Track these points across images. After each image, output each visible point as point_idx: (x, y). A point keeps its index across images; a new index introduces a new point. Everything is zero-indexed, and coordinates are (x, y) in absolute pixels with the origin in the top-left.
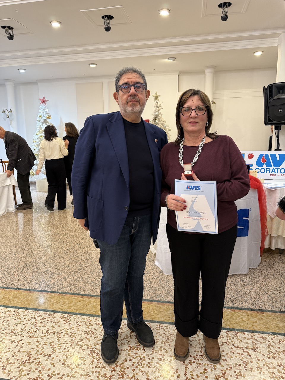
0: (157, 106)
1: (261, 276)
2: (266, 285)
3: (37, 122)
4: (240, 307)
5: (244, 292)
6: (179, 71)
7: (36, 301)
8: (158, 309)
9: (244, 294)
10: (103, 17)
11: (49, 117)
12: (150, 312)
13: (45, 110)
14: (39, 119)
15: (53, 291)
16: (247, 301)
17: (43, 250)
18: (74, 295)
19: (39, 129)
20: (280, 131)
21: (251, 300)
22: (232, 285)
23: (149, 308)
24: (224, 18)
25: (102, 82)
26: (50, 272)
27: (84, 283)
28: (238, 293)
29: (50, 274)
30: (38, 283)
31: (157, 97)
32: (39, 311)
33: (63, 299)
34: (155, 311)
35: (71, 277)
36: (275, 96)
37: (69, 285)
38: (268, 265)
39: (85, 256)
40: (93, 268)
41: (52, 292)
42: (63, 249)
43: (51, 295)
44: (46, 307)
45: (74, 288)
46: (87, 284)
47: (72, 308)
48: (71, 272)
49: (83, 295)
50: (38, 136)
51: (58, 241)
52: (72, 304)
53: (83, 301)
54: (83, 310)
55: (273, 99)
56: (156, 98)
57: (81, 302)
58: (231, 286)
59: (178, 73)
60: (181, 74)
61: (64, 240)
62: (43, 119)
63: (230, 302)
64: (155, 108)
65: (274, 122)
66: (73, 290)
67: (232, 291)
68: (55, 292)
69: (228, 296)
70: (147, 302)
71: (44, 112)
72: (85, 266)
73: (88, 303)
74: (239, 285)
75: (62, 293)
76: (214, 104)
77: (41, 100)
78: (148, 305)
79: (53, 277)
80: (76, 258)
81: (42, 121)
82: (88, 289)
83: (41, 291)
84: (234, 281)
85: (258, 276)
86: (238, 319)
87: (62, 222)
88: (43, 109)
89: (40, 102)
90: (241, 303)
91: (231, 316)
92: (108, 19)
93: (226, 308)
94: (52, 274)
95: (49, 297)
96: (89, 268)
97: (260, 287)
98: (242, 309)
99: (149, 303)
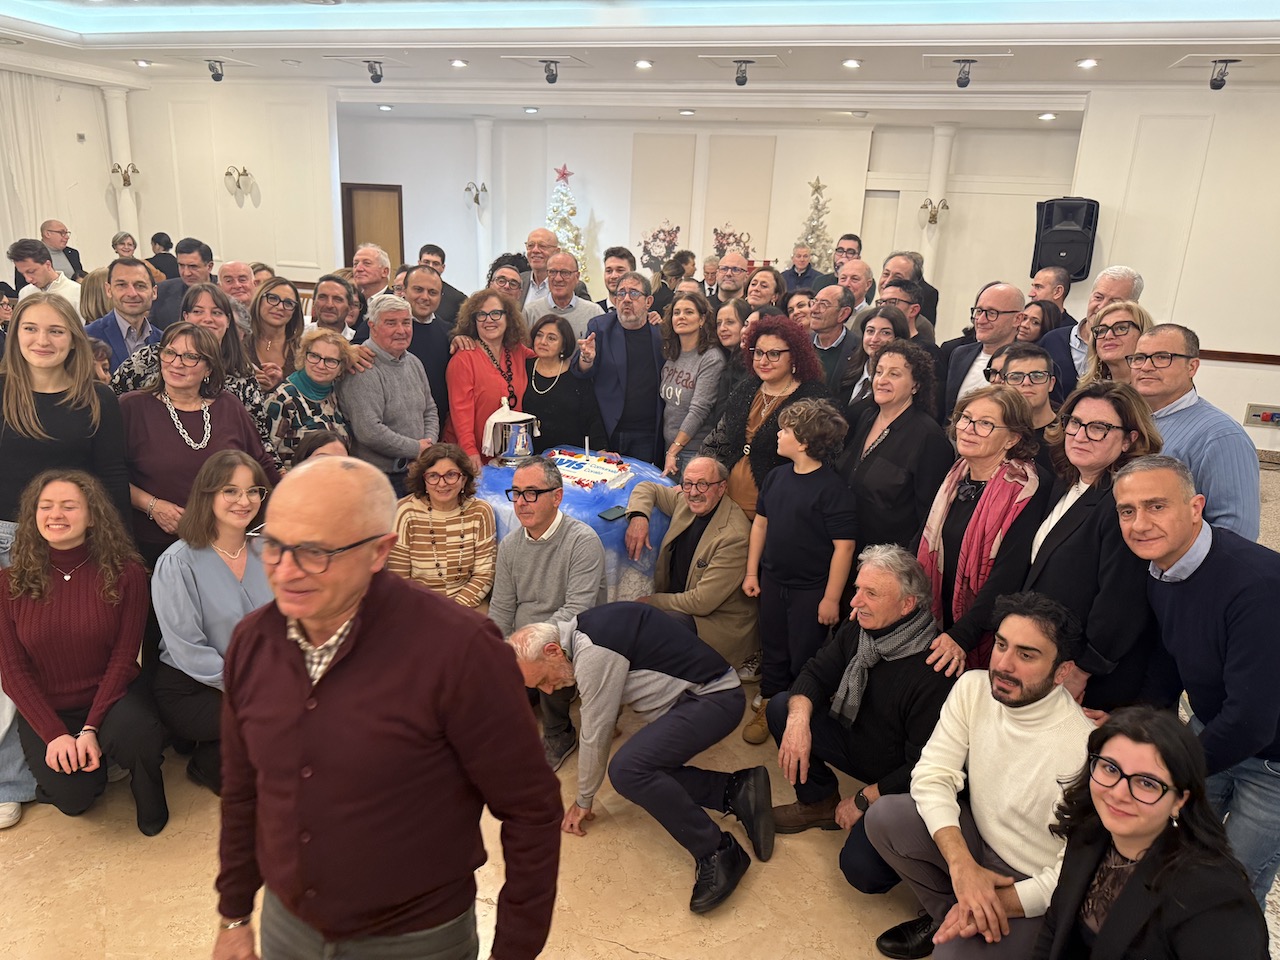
0: (816, 208)
3: (548, 221)
10: (736, 62)
11: (574, 213)
13: (566, 195)
14: (551, 214)
24: (963, 83)
25: (696, 136)
31: (819, 188)
36: (1055, 225)
55: (1052, 230)
56: (817, 191)
59: (872, 129)
60: (879, 129)
62: (561, 216)
64: (813, 210)
71: (563, 201)
76: (945, 210)
77: (558, 172)
88: (562, 193)
89: (557, 175)
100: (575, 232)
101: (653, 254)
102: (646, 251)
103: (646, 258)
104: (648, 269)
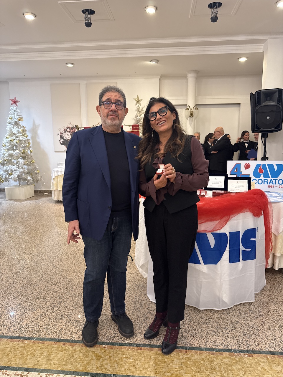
0: (139, 111)
1: (270, 304)
2: (279, 316)
3: (7, 124)
4: (257, 350)
5: (256, 327)
6: (160, 75)
7: (4, 353)
8: (161, 358)
9: (258, 330)
10: (83, 11)
11: (21, 119)
12: (151, 363)
13: (16, 111)
14: (9, 121)
15: (27, 336)
16: (263, 341)
17: (13, 276)
18: (54, 342)
19: (9, 132)
20: (267, 138)
21: (268, 339)
22: (241, 317)
23: (149, 358)
24: (214, 19)
25: (80, 83)
26: (23, 307)
27: (65, 323)
28: (250, 330)
29: (22, 310)
30: (7, 326)
32: (8, 371)
33: (39, 348)
34: (158, 362)
35: (49, 314)
36: (263, 103)
37: (46, 326)
38: (273, 288)
39: (64, 283)
40: (75, 300)
41: (25, 338)
42: (38, 274)
43: (24, 344)
44: (17, 362)
45: (53, 331)
46: (69, 324)
47: (52, 362)
48: (48, 307)
49: (65, 341)
50: (8, 140)
51: (32, 263)
52: (52, 356)
53: (65, 350)
54: (66, 365)
55: (261, 106)
56: (138, 102)
57: (63, 352)
58: (241, 320)
59: (160, 77)
60: (162, 77)
61: (39, 262)
62: (14, 121)
63: (245, 343)
64: (137, 112)
65: (262, 129)
66: (52, 335)
67: (243, 326)
68: (29, 338)
69: (239, 333)
70: (146, 348)
71: (15, 114)
72: (65, 297)
73: (72, 353)
74: (249, 317)
75: (39, 339)
76: (197, 110)
77: (12, 101)
78: (148, 353)
79: (26, 315)
80: (54, 287)
81: (12, 123)
82: (71, 331)
83: (11, 337)
84: (242, 312)
85: (266, 304)
86: (259, 368)
87: (36, 239)
88: (14, 110)
89: (11, 102)
90: (257, 344)
91: (250, 365)
92: (89, 14)
93: (242, 352)
94: (25, 311)
95: (22, 347)
96: (70, 300)
97: (273, 319)
98: (260, 352)
99: (148, 350)
100: (22, 128)
101: (65, 139)
102: (62, 137)
103: (62, 140)
104: (63, 145)
